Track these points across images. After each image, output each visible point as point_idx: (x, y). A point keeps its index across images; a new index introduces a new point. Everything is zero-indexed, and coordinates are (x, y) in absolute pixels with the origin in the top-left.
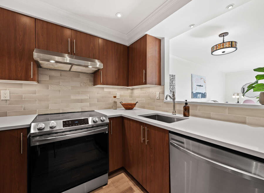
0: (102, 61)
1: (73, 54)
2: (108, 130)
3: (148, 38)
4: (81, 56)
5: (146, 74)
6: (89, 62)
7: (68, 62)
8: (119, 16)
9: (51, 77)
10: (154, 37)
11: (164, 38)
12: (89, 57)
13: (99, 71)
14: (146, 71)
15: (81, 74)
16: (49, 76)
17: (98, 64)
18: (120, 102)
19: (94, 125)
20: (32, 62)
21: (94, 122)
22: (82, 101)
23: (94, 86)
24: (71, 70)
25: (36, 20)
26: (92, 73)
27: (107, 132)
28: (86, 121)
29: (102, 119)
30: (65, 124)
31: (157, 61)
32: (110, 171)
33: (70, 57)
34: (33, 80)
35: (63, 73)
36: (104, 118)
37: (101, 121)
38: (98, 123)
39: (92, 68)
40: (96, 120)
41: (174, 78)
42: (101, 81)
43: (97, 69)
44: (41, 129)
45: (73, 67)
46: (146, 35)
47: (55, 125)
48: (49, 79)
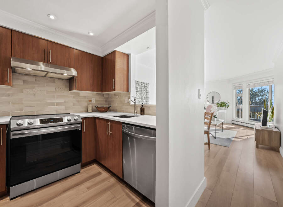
0: (77, 70)
1: (48, 62)
2: (80, 127)
3: (116, 53)
4: (57, 65)
5: (115, 82)
6: (66, 71)
7: (43, 69)
8: (91, 34)
9: (25, 82)
10: (122, 53)
11: (130, 54)
12: (64, 66)
13: (74, 78)
14: (115, 80)
15: (56, 80)
16: (24, 81)
17: (74, 72)
18: (95, 106)
19: (68, 123)
20: (8, 69)
21: (68, 120)
22: (57, 104)
23: (69, 91)
24: (46, 76)
25: (12, 31)
26: (68, 79)
27: (80, 129)
28: (60, 120)
29: (75, 119)
30: (42, 121)
31: (125, 73)
32: (83, 163)
33: (46, 66)
34: (9, 84)
35: (38, 78)
36: (77, 118)
37: (75, 120)
38: (72, 121)
39: (68, 75)
40: (70, 119)
41: (148, 86)
42: (75, 87)
43: (72, 77)
44: (20, 124)
45: (48, 74)
46: (115, 51)
47: (33, 123)
48: (24, 84)
